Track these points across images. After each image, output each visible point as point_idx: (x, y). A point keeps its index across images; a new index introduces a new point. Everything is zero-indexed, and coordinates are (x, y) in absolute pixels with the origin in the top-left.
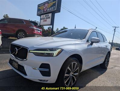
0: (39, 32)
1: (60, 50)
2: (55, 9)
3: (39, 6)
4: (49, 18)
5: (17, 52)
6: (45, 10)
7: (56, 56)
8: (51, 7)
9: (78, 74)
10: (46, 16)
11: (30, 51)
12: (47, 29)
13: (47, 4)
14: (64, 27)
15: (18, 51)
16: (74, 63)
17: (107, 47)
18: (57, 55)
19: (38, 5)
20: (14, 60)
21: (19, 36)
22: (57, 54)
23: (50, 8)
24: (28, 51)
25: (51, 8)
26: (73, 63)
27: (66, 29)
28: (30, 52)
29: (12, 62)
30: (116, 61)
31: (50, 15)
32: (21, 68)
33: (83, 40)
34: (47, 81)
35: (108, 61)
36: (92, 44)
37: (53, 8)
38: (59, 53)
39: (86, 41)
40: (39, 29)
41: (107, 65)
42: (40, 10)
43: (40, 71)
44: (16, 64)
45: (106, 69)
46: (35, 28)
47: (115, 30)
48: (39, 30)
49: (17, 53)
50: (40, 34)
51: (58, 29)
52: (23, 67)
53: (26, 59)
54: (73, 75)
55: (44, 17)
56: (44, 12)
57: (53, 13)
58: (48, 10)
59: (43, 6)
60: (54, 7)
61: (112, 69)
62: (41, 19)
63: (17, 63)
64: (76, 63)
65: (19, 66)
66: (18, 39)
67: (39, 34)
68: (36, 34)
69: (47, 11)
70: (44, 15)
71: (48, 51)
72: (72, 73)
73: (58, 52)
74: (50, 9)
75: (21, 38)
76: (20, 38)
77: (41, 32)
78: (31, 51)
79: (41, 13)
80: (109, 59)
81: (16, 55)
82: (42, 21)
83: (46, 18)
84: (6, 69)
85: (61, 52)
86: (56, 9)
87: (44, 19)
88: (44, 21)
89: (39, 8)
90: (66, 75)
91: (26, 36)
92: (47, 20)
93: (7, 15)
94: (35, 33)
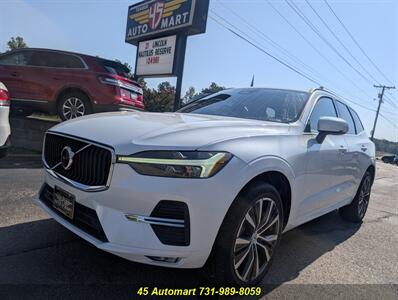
0: (134, 96)
1: (223, 155)
2: (187, 21)
3: (132, 10)
4: (168, 50)
5: (71, 161)
6: (154, 26)
7: (210, 176)
8: (175, 13)
9: (275, 238)
10: (157, 44)
11: (118, 156)
12: (157, 89)
13: (162, 5)
14: (213, 84)
15: (73, 159)
16: (264, 202)
17: (365, 150)
18: (212, 174)
19: (130, 7)
20: (57, 190)
21: (66, 110)
22: (211, 168)
23: (169, 18)
24: (114, 158)
25: (175, 20)
26: (261, 201)
27: (221, 89)
28: (118, 162)
29: (51, 197)
30: (390, 197)
31: (171, 41)
32: (86, 217)
33: (295, 124)
34: (177, 260)
35: (367, 198)
36: (320, 139)
37: (183, 17)
38: (219, 166)
39: (303, 128)
40: (135, 89)
41: (364, 212)
42: (138, 24)
43: (152, 225)
44: (68, 203)
45: (358, 222)
46: (120, 84)
47: (381, 96)
48: (133, 92)
49: (73, 164)
50: (136, 106)
51: (192, 90)
52: (93, 213)
53: (104, 183)
54: (259, 240)
55: (150, 48)
56: (150, 30)
57: (181, 36)
58: (164, 24)
59: (146, 12)
60: (185, 14)
61: (379, 224)
62: (139, 55)
63: (71, 198)
64: (273, 202)
65: (79, 208)
66: (64, 120)
67: (133, 103)
68: (123, 103)
69: (159, 27)
70: (151, 43)
71: (181, 158)
72: (258, 236)
73: (214, 163)
74: (172, 22)
75: (74, 117)
76: (68, 117)
77: (139, 99)
78: (123, 159)
79: (141, 33)
80: (370, 191)
81: (68, 171)
82: (143, 60)
83: (157, 53)
84: (27, 221)
85: (227, 162)
86: (190, 23)
87: (148, 53)
88: (150, 62)
89: (132, 17)
90: (239, 241)
91: (90, 110)
92: (161, 57)
93: (19, 39)
94: (120, 102)
